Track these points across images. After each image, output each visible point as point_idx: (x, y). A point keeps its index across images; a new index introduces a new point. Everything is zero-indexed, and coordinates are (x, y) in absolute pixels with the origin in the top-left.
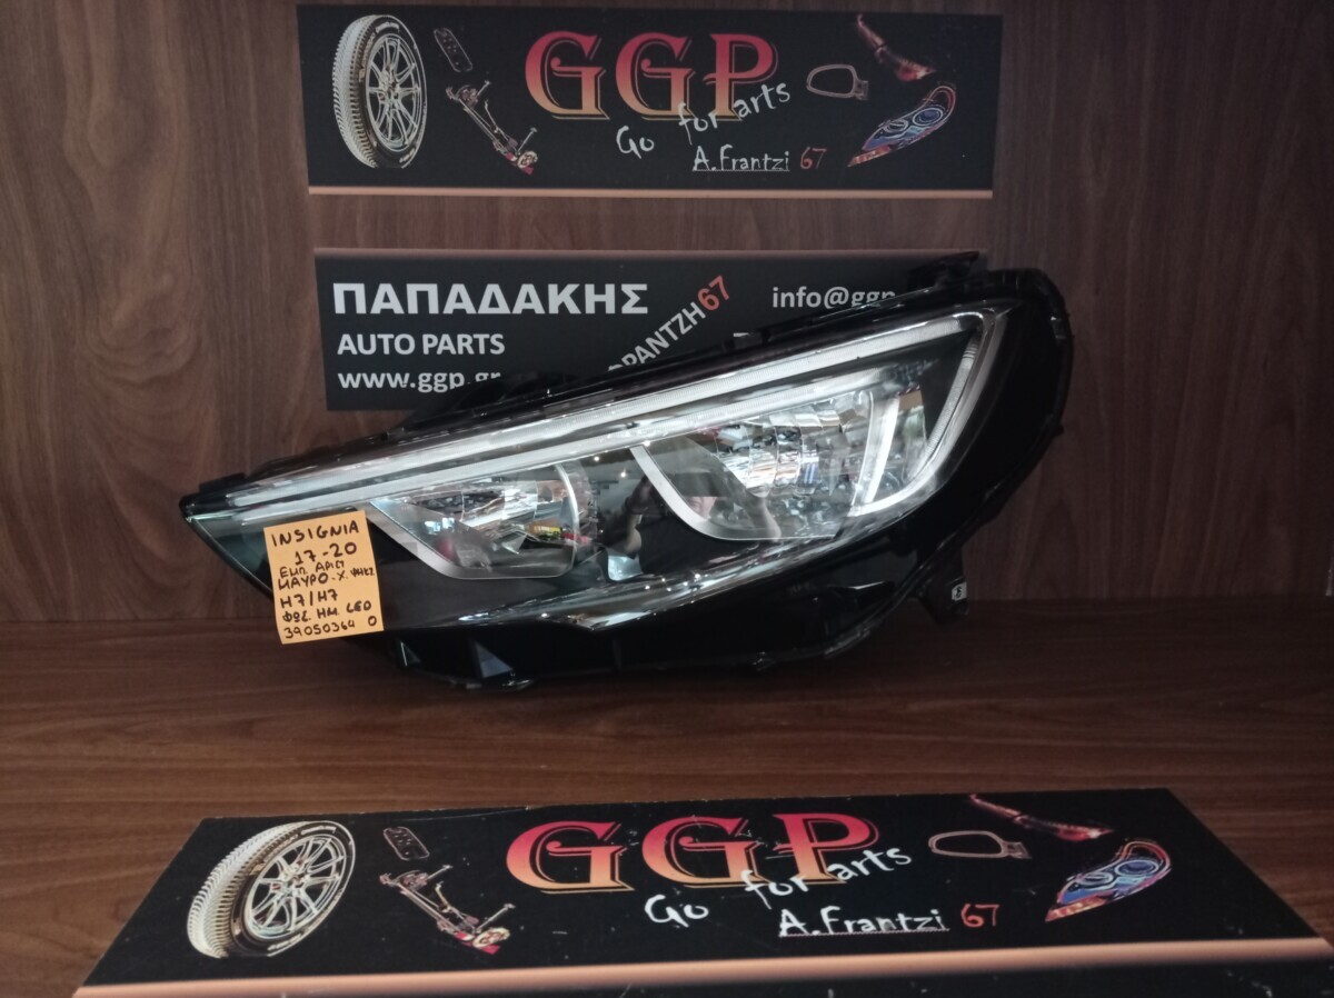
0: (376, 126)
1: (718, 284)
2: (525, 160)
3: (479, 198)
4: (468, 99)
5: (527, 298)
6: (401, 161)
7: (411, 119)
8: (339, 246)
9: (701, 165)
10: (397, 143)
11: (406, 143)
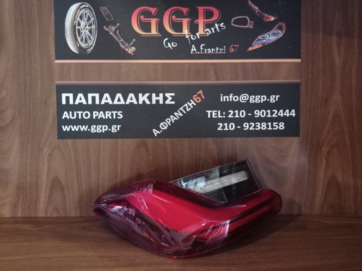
0: (79, 39)
1: (200, 93)
2: (131, 50)
3: (114, 63)
4: (111, 30)
5: (131, 99)
6: (87, 51)
7: (91, 37)
8: (64, 81)
9: (194, 51)
10: (86, 45)
11: (89, 45)
